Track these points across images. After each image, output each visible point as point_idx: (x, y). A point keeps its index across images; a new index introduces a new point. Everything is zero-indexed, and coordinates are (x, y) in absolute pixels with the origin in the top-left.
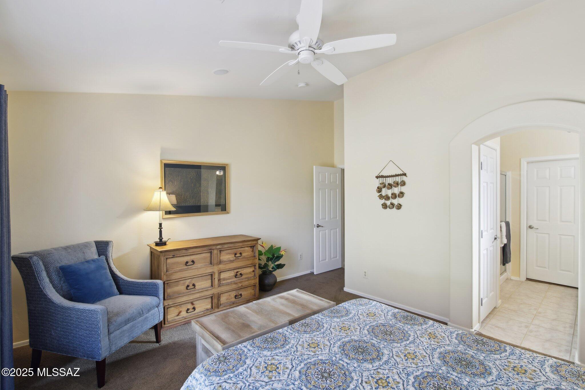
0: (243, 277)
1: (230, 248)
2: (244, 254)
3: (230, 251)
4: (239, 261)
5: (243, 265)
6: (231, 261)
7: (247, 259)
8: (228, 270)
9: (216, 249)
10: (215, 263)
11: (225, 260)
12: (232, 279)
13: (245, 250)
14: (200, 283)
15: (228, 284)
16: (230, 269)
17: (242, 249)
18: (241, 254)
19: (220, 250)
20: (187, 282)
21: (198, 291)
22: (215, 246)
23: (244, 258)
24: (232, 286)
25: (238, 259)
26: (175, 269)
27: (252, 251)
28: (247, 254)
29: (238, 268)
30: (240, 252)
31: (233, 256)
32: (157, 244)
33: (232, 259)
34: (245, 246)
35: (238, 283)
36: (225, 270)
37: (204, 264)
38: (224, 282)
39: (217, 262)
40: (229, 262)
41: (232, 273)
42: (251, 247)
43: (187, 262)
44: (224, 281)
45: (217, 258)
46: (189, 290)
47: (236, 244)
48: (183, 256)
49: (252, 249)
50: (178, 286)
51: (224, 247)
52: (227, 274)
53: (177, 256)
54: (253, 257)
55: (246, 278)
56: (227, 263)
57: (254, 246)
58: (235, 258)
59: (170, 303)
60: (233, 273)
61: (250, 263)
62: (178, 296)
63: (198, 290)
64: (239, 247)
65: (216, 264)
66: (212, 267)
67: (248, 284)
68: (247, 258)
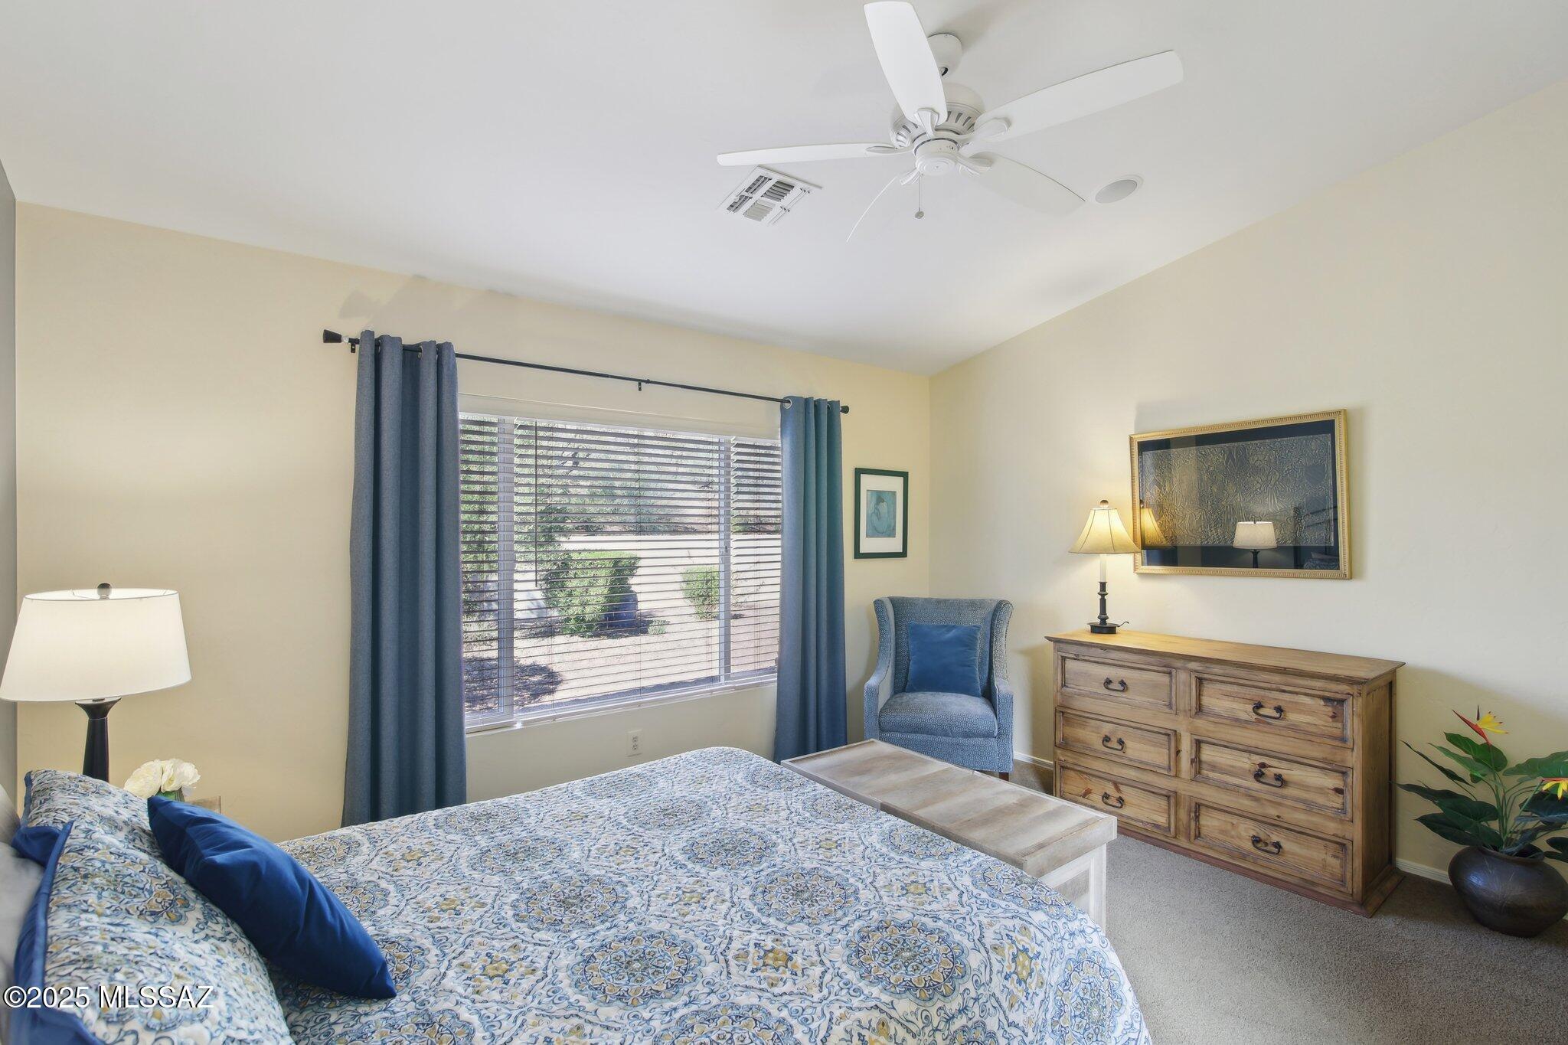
0: (1289, 791)
1: (1232, 680)
2: (1293, 717)
3: (1235, 688)
4: (1266, 729)
5: (1284, 749)
6: (1237, 720)
7: (1302, 736)
8: (1222, 743)
9: (1185, 669)
10: (1181, 707)
11: (1217, 710)
12: (1242, 779)
13: (1296, 703)
14: (1138, 746)
15: (1224, 787)
16: (1234, 745)
17: (1287, 697)
18: (1279, 709)
19: (1196, 675)
20: (1107, 729)
21: (1129, 763)
22: (1182, 661)
23: (1295, 728)
24: (1241, 801)
25: (1268, 723)
26: (1082, 688)
27: (1331, 714)
28: (1308, 721)
29: (1264, 752)
30: (1276, 704)
31: (1250, 708)
32: (1096, 629)
33: (1244, 716)
34: (1303, 690)
35: (1265, 802)
36: (1215, 741)
37: (1151, 700)
38: (1211, 775)
39: (1187, 708)
40: (1228, 722)
41: (1247, 762)
42: (1327, 700)
43: (1108, 682)
44: (1213, 771)
45: (1187, 695)
46: (1107, 750)
47: (1256, 672)
48: (1098, 662)
49: (1330, 709)
50: (1084, 729)
51: (1209, 670)
52: (1225, 756)
53: (1082, 658)
54: (1335, 738)
55: (1297, 800)
56: (1225, 721)
57: (1341, 702)
58: (1255, 716)
59: (1070, 760)
60: (1246, 760)
61: (1320, 755)
62: (1082, 751)
63: (1131, 760)
64: (1268, 685)
65: (1185, 711)
66: (1173, 717)
67: (1306, 825)
68: (1306, 733)
